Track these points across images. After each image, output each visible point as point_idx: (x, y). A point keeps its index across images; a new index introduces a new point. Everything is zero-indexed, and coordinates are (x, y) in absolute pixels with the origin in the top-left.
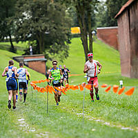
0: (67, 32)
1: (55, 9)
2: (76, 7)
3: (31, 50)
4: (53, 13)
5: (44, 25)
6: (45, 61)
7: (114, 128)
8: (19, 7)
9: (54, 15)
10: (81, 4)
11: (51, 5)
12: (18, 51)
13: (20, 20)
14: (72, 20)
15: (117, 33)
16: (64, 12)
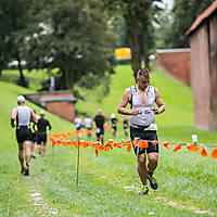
0: (109, 55)
1: (90, 19)
2: (125, 16)
3: (53, 84)
4: (88, 26)
5: (73, 44)
6: (74, 102)
7: (184, 211)
8: (34, 14)
9: (89, 29)
10: (133, 13)
11: (84, 13)
12: (31, 85)
13: (36, 35)
14: (117, 36)
15: (189, 59)
16: (105, 25)
